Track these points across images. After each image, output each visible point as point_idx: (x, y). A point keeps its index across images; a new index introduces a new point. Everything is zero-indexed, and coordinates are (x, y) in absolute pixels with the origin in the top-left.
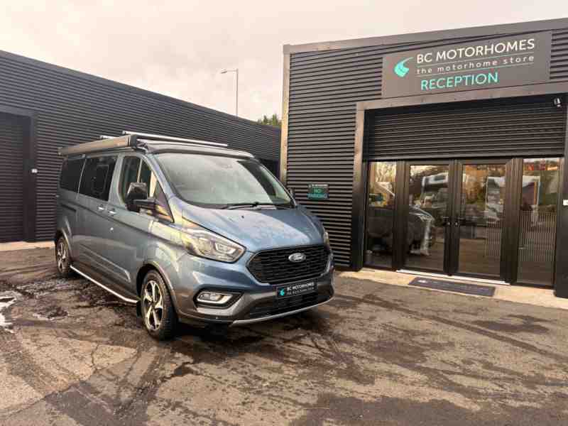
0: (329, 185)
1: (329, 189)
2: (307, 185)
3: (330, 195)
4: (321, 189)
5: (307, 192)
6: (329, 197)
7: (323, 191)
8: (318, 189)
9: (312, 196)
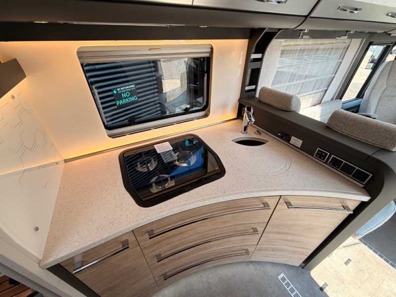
0: (136, 85)
1: (138, 89)
2: (110, 90)
3: (139, 95)
4: (129, 91)
5: (113, 100)
6: (139, 98)
7: (132, 93)
8: (125, 92)
9: (121, 102)
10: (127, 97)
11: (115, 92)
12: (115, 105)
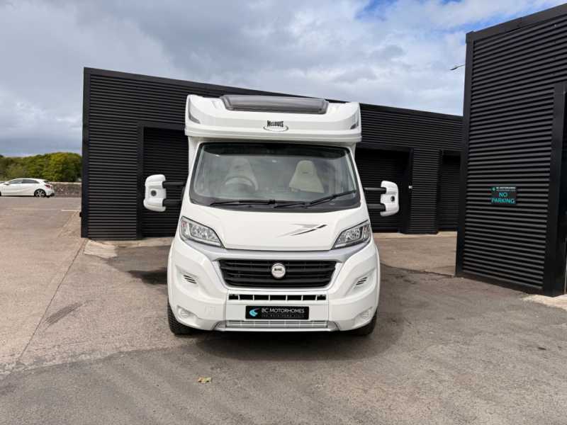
0: (518, 188)
1: (518, 192)
2: (490, 187)
4: (507, 192)
5: (489, 196)
6: (517, 202)
7: (510, 195)
8: (503, 192)
9: (496, 200)
10: (503, 198)
11: (494, 189)
12: (490, 201)
